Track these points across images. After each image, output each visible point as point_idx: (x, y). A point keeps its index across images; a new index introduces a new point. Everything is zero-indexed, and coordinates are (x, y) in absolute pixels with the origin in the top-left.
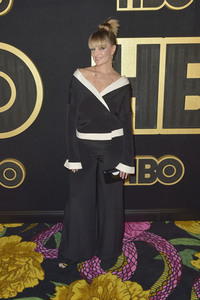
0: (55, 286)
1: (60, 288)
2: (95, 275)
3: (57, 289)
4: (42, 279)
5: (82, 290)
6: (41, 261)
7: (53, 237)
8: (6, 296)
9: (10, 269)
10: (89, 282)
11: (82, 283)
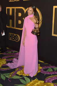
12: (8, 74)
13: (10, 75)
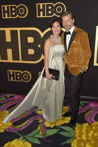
12: (35, 131)
13: (41, 133)
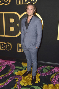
0: (43, 84)
1: (45, 85)
2: (56, 83)
3: (44, 85)
4: (39, 81)
5: (52, 87)
6: (39, 76)
7: (42, 69)
8: (29, 84)
9: (30, 77)
10: (54, 85)
11: (52, 85)
